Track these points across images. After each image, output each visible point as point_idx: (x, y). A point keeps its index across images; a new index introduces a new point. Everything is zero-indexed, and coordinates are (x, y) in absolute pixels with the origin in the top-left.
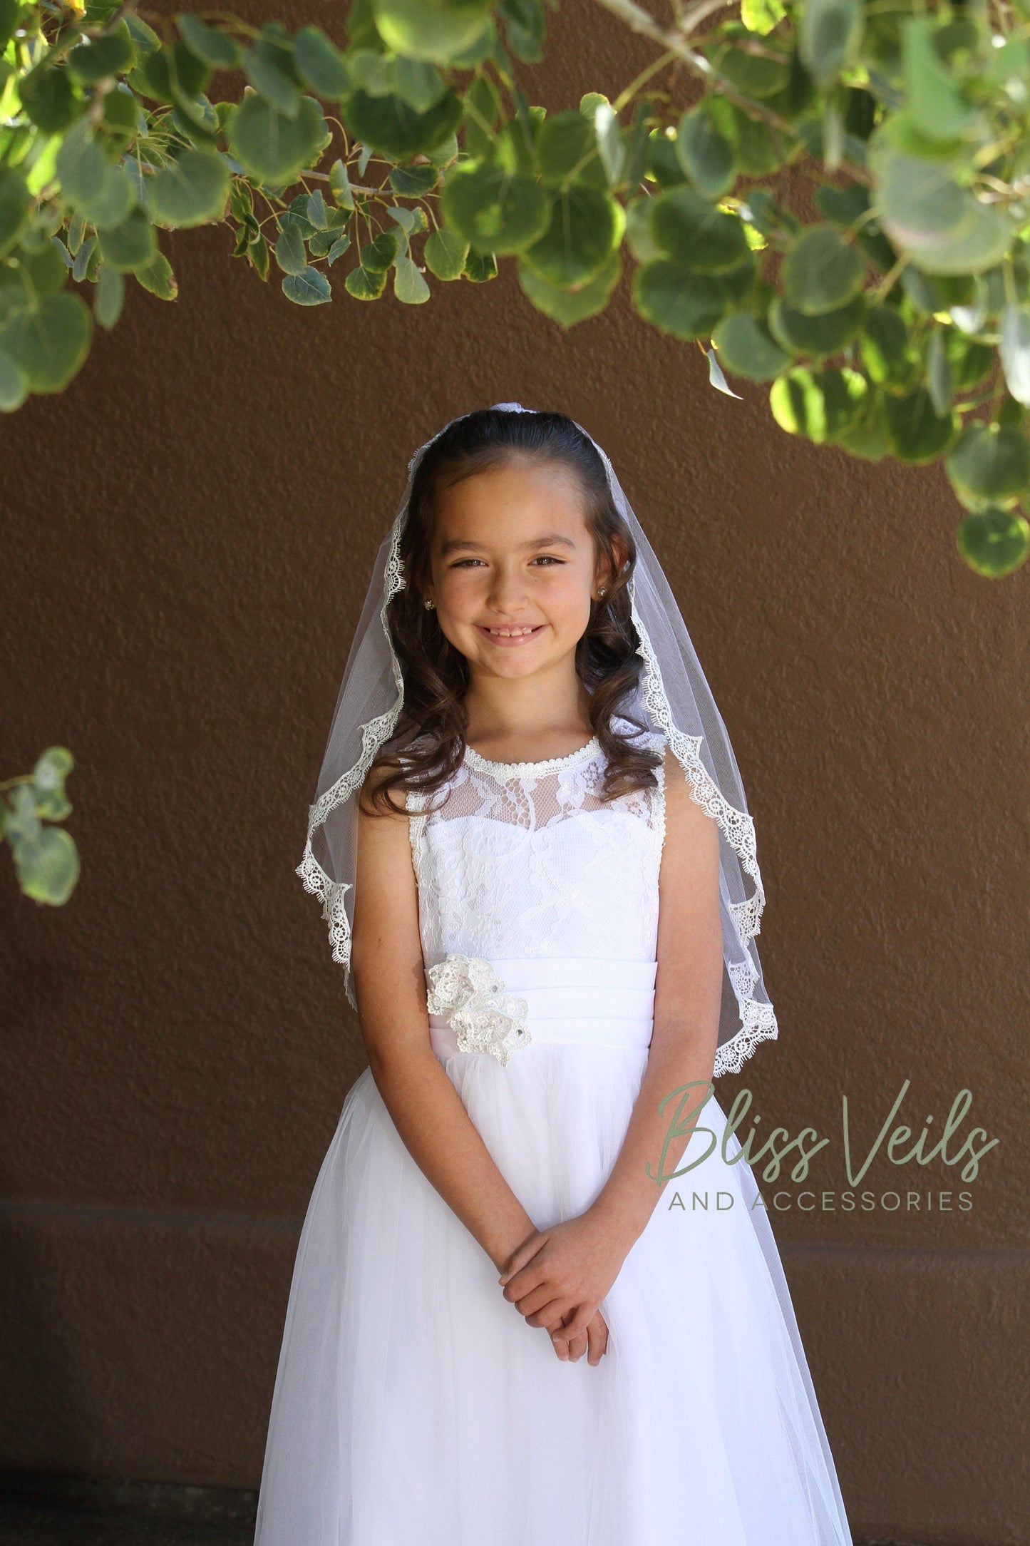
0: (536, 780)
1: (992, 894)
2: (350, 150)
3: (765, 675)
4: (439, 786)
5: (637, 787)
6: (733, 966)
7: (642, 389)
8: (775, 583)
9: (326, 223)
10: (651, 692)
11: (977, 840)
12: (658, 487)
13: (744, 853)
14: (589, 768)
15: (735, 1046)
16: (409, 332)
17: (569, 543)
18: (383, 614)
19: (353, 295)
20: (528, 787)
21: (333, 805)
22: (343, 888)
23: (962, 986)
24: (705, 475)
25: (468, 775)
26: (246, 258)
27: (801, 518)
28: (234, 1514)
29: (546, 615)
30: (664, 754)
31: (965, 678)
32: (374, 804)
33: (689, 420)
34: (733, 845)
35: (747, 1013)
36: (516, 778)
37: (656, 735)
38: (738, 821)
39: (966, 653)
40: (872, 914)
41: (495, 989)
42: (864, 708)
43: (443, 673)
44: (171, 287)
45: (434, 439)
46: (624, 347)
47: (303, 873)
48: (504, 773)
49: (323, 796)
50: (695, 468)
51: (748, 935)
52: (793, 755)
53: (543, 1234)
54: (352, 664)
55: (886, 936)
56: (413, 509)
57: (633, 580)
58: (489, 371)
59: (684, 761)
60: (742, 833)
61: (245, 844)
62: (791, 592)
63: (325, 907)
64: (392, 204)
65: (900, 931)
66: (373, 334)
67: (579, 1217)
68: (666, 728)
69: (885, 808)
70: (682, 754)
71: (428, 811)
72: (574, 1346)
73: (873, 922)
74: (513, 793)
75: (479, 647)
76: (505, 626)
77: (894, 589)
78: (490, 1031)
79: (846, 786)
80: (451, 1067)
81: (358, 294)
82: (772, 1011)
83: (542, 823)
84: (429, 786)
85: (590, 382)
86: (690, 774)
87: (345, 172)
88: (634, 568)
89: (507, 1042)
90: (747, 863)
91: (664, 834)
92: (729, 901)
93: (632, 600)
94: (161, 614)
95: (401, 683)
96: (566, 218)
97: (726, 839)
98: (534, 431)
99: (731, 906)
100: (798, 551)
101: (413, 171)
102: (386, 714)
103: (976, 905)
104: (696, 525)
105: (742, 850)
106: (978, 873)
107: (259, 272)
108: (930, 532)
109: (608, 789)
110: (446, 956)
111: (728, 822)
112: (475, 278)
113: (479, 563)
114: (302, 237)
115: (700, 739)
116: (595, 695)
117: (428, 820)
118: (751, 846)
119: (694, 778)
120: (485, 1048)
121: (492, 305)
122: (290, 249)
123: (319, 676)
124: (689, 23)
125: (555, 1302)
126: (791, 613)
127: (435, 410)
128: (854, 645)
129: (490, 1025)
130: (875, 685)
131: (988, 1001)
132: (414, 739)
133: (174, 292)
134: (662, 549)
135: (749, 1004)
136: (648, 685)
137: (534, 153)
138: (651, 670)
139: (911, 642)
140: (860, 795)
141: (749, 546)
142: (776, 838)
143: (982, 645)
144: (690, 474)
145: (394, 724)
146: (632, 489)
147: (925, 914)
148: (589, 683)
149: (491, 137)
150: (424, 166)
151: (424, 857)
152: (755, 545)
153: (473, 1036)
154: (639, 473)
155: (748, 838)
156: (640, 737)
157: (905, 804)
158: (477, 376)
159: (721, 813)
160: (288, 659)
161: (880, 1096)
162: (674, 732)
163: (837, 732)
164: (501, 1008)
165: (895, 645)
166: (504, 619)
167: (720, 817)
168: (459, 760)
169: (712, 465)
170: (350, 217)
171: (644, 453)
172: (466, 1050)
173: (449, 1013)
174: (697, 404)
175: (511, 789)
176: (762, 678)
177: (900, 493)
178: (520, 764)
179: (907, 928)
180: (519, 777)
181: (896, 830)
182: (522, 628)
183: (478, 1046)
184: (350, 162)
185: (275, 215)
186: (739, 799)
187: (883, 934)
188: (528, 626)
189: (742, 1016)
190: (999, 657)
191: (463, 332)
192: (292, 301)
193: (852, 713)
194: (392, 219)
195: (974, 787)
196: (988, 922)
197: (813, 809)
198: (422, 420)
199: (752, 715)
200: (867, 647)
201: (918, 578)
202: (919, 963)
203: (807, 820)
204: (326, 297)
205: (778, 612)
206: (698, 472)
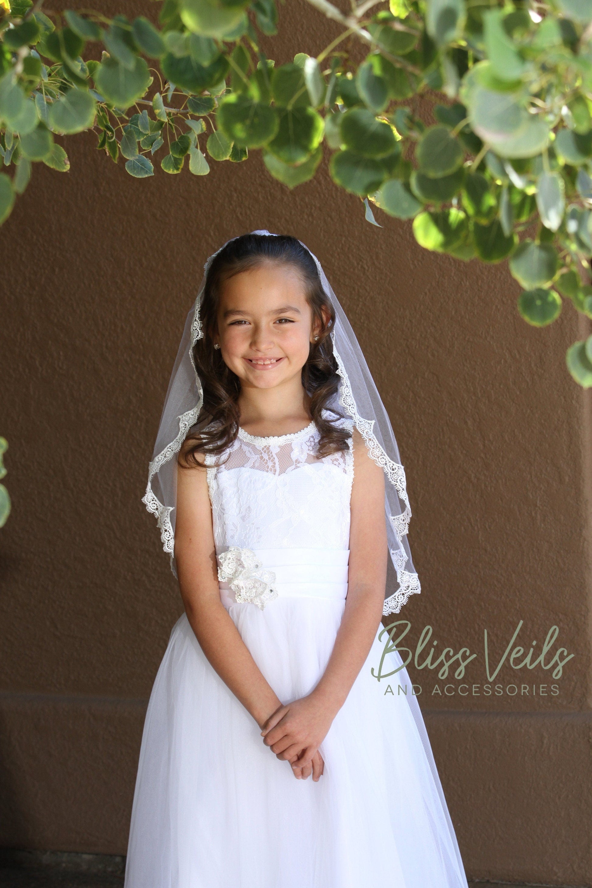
0: (279, 447)
1: (541, 507)
2: (164, 87)
4: (224, 450)
5: (338, 450)
6: (394, 552)
7: (336, 220)
8: (413, 330)
9: (149, 129)
10: (345, 395)
11: (531, 477)
12: (346, 277)
13: (399, 487)
14: (310, 439)
15: (396, 598)
17: (297, 311)
18: (191, 352)
19: (165, 170)
20: (275, 450)
21: (162, 462)
22: (169, 509)
23: (524, 560)
24: (373, 270)
25: (241, 444)
26: (105, 150)
27: (428, 293)
28: (110, 869)
29: (284, 352)
30: (353, 431)
31: (523, 384)
32: (186, 461)
33: (363, 237)
34: (393, 483)
35: (402, 578)
36: (267, 445)
37: (348, 420)
38: (395, 469)
39: (524, 369)
40: (472, 520)
41: (257, 566)
42: (465, 402)
43: (225, 386)
44: (66, 164)
45: (219, 251)
46: (325, 196)
47: (146, 501)
48: (261, 442)
49: (157, 457)
50: (367, 266)
51: (401, 534)
52: (425, 429)
53: (286, 707)
54: (172, 381)
55: (480, 532)
56: (207, 292)
57: (334, 331)
58: (248, 212)
59: (364, 435)
60: (398, 475)
61: (111, 484)
62: (423, 336)
63: (159, 520)
64: (188, 118)
65: (488, 530)
67: (307, 697)
68: (353, 416)
69: (479, 459)
70: (363, 431)
71: (217, 465)
72: (304, 770)
73: (473, 525)
74: (266, 454)
75: (245, 370)
76: (261, 359)
77: (482, 333)
78: (254, 590)
79: (456, 447)
80: (232, 612)
81: (168, 170)
82: (417, 577)
83: (283, 471)
84: (218, 450)
85: (306, 217)
86: (367, 442)
87: (161, 100)
88: (334, 324)
89: (264, 597)
90: (401, 493)
91: (353, 476)
92: (390, 515)
93: (334, 343)
94: (61, 353)
95: (201, 391)
96: (291, 125)
97: (389, 479)
98: (276, 246)
99: (391, 518)
100: (427, 312)
101: (200, 99)
102: (193, 410)
103: (532, 514)
104: (368, 298)
105: (398, 485)
106: (533, 496)
107: (112, 157)
108: (502, 300)
109: (321, 451)
110: (229, 548)
111: (389, 470)
112: (234, 160)
113: (245, 322)
114: (136, 139)
115: (373, 422)
116: (313, 398)
117: (217, 470)
118: (403, 483)
119: (370, 444)
120: (251, 600)
121: (249, 173)
122: (129, 144)
123: (152, 388)
124: (360, 12)
125: (293, 746)
126: (423, 348)
127: (217, 234)
128: (459, 366)
129: (254, 587)
130: (472, 389)
131: (539, 569)
132: (209, 424)
133: (67, 167)
134: (348, 311)
135: (403, 573)
136: (343, 391)
137: (270, 87)
138: (345, 383)
139: (492, 364)
140: (464, 452)
141: (398, 309)
142: (416, 477)
143: (533, 365)
144: (364, 269)
145: (197, 415)
146: (331, 278)
147: (502, 520)
148: (309, 391)
149: (245, 80)
150: (206, 96)
151: (216, 491)
152: (402, 309)
153: (244, 593)
154: (335, 268)
155: (401, 479)
156: (339, 421)
157: (490, 456)
158: (241, 214)
159: (386, 464)
160: (134, 377)
161: (478, 624)
162: (358, 418)
163: (450, 415)
164: (260, 577)
165: (483, 366)
166: (260, 355)
167: (385, 466)
168: (235, 435)
169: (376, 263)
170: (163, 126)
171: (338, 257)
172: (241, 602)
173: (230, 580)
174: (368, 229)
175: (265, 452)
176: (407, 385)
177: (485, 278)
178: (270, 437)
179: (492, 528)
180: (269, 445)
181: (485, 472)
182: (270, 359)
183: (247, 599)
184: (164, 94)
185: (121, 126)
186: (396, 456)
188: (274, 359)
189: (399, 580)
190: (543, 372)
191: (233, 189)
192: (131, 175)
193: (459, 405)
194: (188, 126)
195: (530, 446)
196: (539, 524)
197: (437, 461)
198: (210, 240)
199: (401, 407)
200: (467, 367)
201: (496, 327)
202: (499, 548)
203: (434, 467)
204: (151, 172)
205: (415, 347)
206: (369, 268)
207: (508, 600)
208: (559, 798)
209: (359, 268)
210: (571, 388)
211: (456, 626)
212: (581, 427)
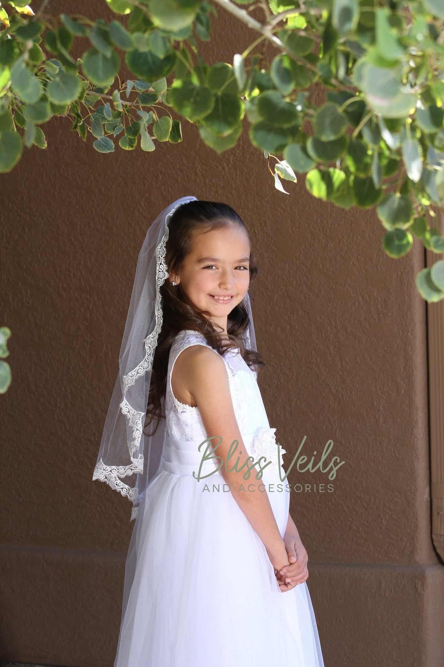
1: (383, 412)
2: (122, 86)
3: (286, 318)
7: (235, 197)
8: (291, 279)
9: (112, 116)
11: (376, 389)
16: (136, 171)
19: (122, 148)
21: (135, 377)
23: (370, 451)
24: (262, 233)
26: (77, 131)
27: (302, 252)
31: (372, 320)
33: (255, 209)
39: (372, 309)
40: (332, 421)
42: (329, 333)
44: (44, 143)
46: (227, 178)
47: (122, 406)
49: (130, 373)
50: (257, 230)
52: (298, 353)
55: (337, 430)
61: (63, 389)
62: (298, 283)
63: (131, 421)
64: (140, 110)
65: (344, 428)
66: (120, 173)
69: (338, 376)
73: (332, 424)
76: (222, 295)
77: (342, 282)
79: (321, 366)
81: (125, 147)
85: (213, 193)
87: (119, 95)
94: (28, 291)
96: (220, 106)
100: (301, 266)
101: (148, 95)
103: (376, 416)
106: (377, 403)
107: (83, 138)
108: (357, 258)
112: (173, 141)
114: (101, 123)
121: (171, 160)
122: (97, 127)
123: (96, 318)
126: (298, 292)
128: (325, 306)
130: (334, 323)
131: (381, 458)
133: (45, 145)
139: (349, 304)
140: (327, 370)
141: (280, 263)
142: (291, 388)
143: (379, 306)
144: (256, 233)
145: (157, 339)
147: (354, 421)
150: (153, 93)
152: (283, 263)
157: (346, 374)
158: (165, 190)
160: (82, 311)
161: (334, 498)
163: (317, 342)
165: (342, 306)
169: (264, 229)
170: (121, 115)
174: (259, 203)
176: (285, 320)
177: (345, 241)
181: (342, 385)
182: (228, 296)
184: (122, 91)
185: (90, 114)
187: (336, 429)
188: (230, 295)
190: (386, 311)
191: (159, 172)
192: (97, 151)
193: (323, 335)
194: (139, 115)
195: (375, 366)
196: (381, 424)
197: (307, 376)
198: (141, 209)
199: (281, 335)
200: (330, 307)
201: (352, 277)
202: (351, 442)
203: (304, 381)
204: (112, 149)
205: (292, 292)
206: (259, 232)
207: (357, 480)
208: (392, 628)
209: (252, 231)
210: (407, 324)
211: (318, 499)
212: (414, 353)
